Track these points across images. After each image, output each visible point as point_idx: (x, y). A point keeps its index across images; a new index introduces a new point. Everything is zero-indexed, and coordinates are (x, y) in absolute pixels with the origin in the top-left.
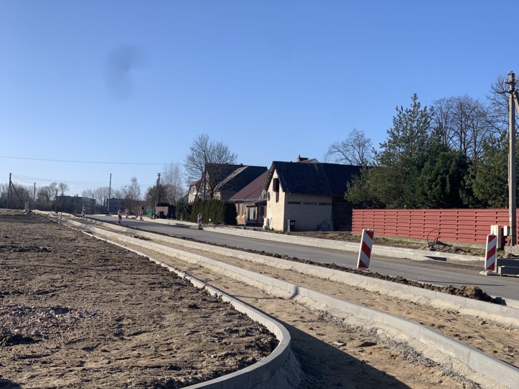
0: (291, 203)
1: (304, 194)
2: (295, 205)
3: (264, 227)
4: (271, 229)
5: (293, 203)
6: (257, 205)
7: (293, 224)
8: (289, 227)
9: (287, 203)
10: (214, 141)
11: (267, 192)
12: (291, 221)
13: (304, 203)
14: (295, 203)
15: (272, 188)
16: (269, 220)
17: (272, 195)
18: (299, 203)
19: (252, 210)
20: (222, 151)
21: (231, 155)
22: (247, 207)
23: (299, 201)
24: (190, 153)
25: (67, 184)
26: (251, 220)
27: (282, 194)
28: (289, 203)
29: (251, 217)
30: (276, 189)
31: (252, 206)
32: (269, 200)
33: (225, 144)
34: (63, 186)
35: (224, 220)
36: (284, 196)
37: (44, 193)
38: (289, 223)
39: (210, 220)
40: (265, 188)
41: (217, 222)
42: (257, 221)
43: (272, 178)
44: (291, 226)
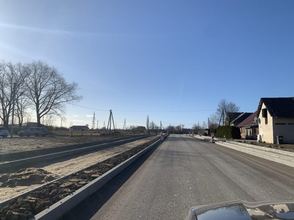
0: (278, 124)
1: (288, 118)
2: (281, 125)
3: (258, 140)
4: (263, 142)
5: (279, 124)
6: (252, 127)
7: (281, 138)
8: (278, 141)
9: (275, 124)
10: (228, 102)
11: (258, 118)
12: (279, 137)
13: (288, 124)
14: (281, 124)
15: (262, 115)
16: (261, 136)
17: (262, 120)
18: (284, 124)
19: (249, 130)
20: (232, 106)
21: (237, 107)
22: (246, 129)
23: (284, 122)
24: (218, 107)
25: (184, 125)
26: (249, 136)
27: (270, 118)
28: (276, 124)
29: (249, 134)
30: (265, 116)
31: (249, 128)
32: (260, 123)
33: (233, 102)
34: (183, 125)
35: (232, 136)
36: (272, 119)
37: (178, 127)
38: (278, 138)
39: (225, 136)
40: (257, 116)
41: (228, 137)
42: (252, 136)
43: (261, 109)
44: (280, 140)
